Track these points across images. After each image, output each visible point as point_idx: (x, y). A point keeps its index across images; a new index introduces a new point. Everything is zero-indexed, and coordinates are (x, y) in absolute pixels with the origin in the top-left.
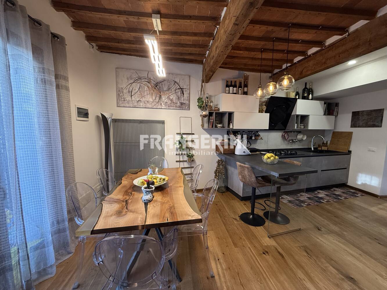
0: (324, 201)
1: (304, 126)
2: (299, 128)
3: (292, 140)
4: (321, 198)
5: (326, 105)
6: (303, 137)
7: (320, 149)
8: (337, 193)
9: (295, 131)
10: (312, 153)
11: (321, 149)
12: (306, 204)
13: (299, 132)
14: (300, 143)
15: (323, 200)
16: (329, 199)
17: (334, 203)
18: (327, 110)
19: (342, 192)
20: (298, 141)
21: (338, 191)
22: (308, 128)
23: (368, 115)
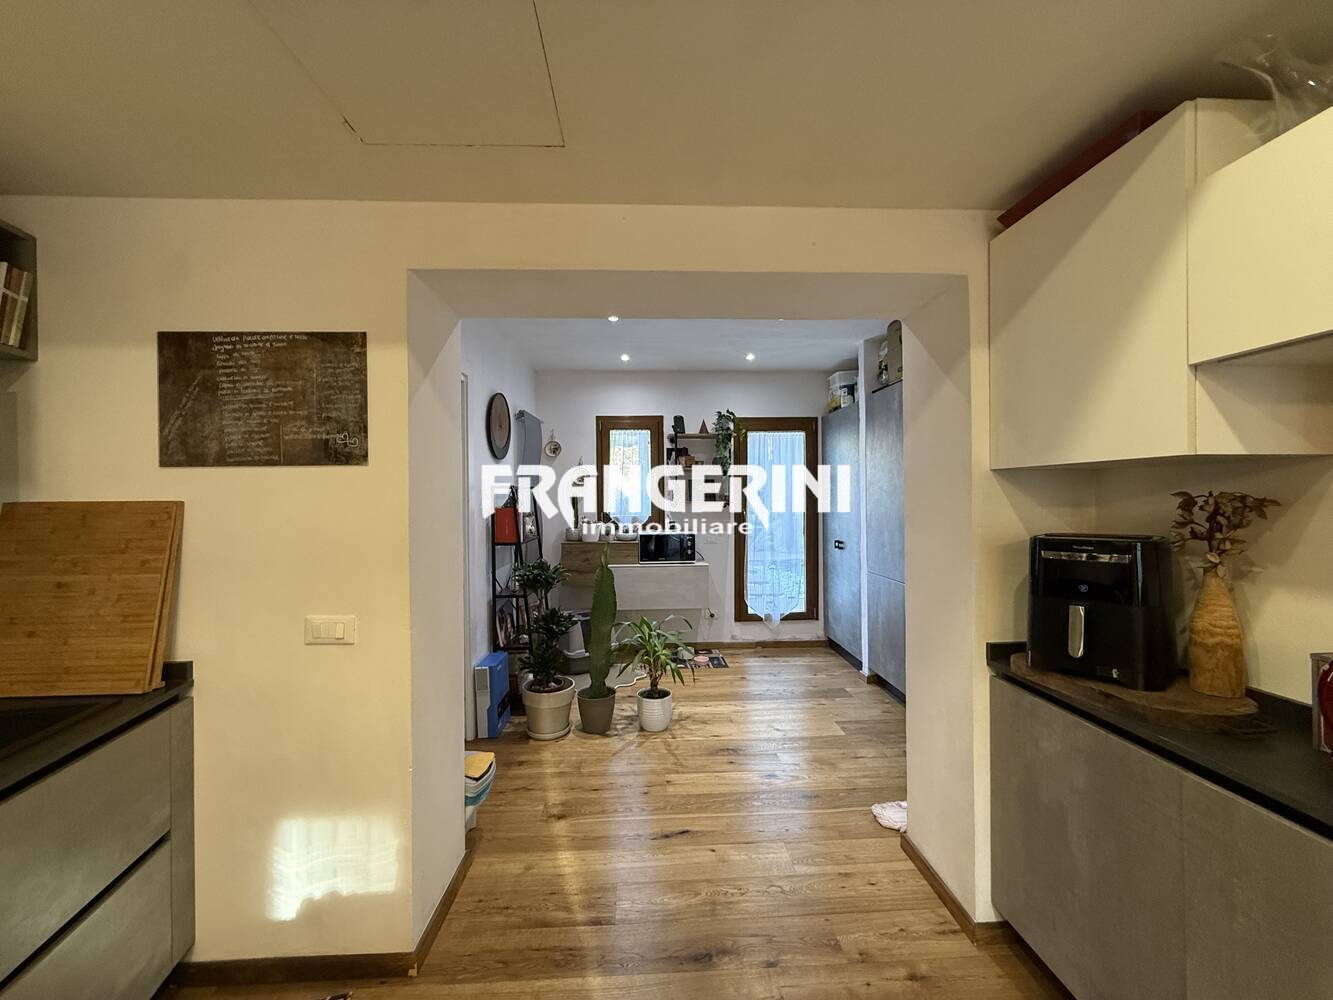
23: (276, 369)
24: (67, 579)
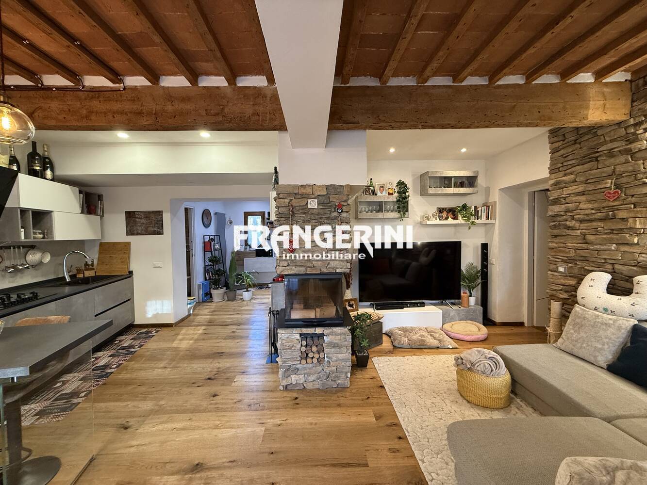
0: (113, 368)
1: (43, 233)
2: (32, 238)
3: (13, 267)
4: (106, 366)
5: (82, 195)
6: (42, 257)
7: (81, 276)
8: (126, 345)
9: (19, 246)
10: (67, 288)
11: (84, 275)
12: (83, 394)
13: (31, 247)
14: (36, 270)
15: (111, 368)
16: (118, 362)
17: (129, 363)
18: (85, 205)
19: (132, 339)
20: (30, 267)
21: (126, 340)
22: (53, 237)
23: (146, 217)
24: (111, 255)
